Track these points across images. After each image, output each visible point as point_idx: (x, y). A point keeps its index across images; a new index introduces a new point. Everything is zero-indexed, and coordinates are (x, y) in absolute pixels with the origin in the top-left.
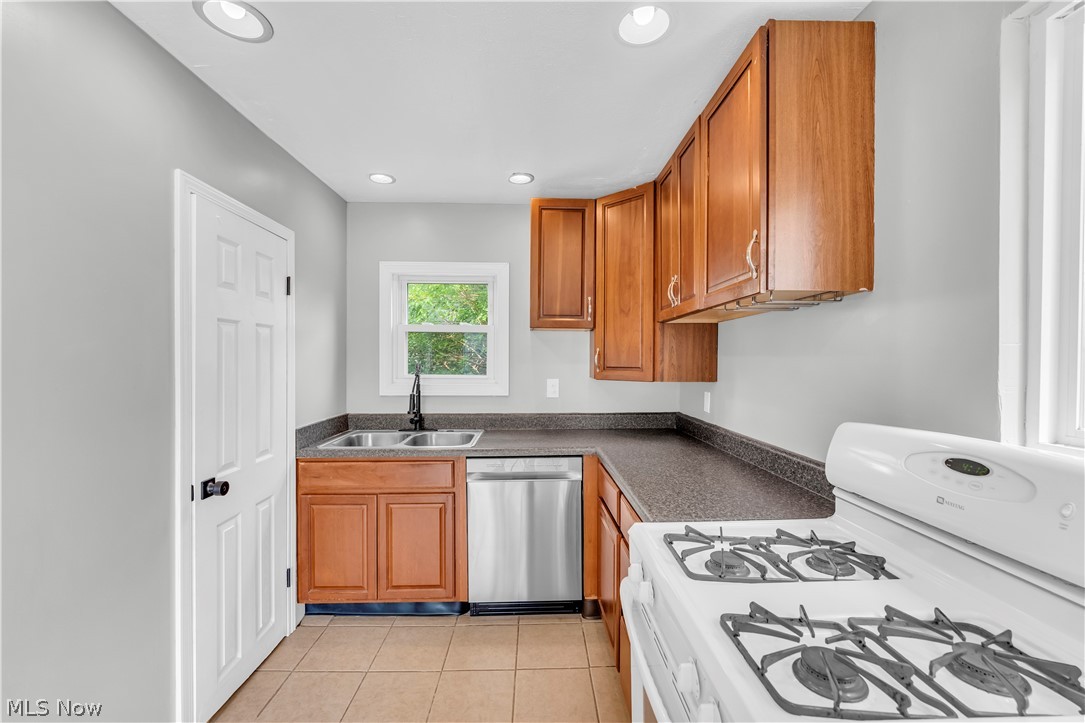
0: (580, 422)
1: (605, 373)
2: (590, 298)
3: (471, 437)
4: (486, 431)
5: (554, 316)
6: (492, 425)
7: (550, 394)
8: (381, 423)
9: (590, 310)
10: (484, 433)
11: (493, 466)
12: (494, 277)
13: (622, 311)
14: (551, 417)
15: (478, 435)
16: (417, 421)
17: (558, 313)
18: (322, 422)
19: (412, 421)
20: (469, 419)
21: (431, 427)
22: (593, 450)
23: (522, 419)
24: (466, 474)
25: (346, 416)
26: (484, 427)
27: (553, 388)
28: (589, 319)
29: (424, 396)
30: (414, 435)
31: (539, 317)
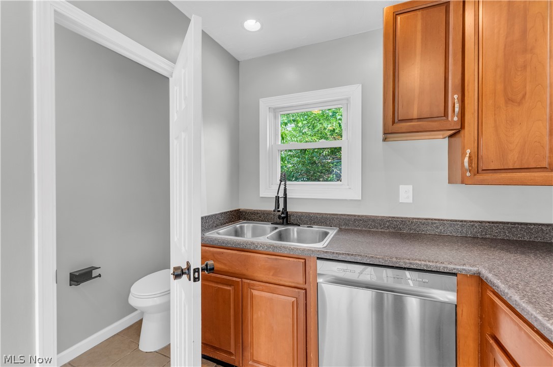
0: (437, 227)
1: (479, 177)
2: (456, 96)
3: (326, 234)
4: (341, 230)
5: (411, 120)
6: (346, 224)
7: (403, 199)
8: (260, 217)
9: (457, 110)
10: (338, 231)
11: (344, 271)
12: (348, 99)
13: (509, 100)
14: (404, 221)
15: (332, 232)
16: (283, 218)
17: (415, 116)
18: (216, 215)
19: (279, 217)
20: (326, 218)
21: (295, 222)
22: (474, 269)
23: (374, 221)
24: (316, 275)
25: (238, 210)
26: (338, 225)
27: (406, 194)
28: (456, 119)
29: (289, 198)
30: (281, 228)
31: (394, 123)
